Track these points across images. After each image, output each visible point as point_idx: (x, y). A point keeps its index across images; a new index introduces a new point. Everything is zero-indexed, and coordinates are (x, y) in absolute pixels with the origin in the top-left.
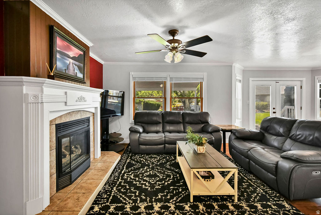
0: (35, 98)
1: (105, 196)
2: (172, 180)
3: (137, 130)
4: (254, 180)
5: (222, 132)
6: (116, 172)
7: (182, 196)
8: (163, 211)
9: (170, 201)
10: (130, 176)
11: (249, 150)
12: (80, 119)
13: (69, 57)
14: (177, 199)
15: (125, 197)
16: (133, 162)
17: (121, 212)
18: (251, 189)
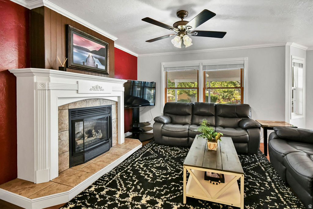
0: (42, 86)
1: (106, 179)
2: (178, 176)
3: (161, 120)
4: (287, 196)
5: (262, 129)
6: (130, 159)
7: (178, 195)
8: (148, 205)
9: (161, 197)
10: (140, 165)
11: (286, 155)
12: (99, 106)
13: (88, 51)
14: (171, 196)
15: (122, 184)
16: (151, 152)
17: (110, 197)
18: (275, 206)
